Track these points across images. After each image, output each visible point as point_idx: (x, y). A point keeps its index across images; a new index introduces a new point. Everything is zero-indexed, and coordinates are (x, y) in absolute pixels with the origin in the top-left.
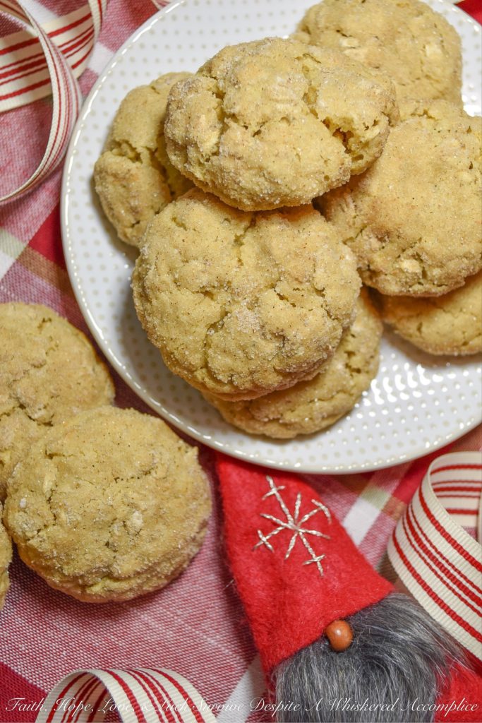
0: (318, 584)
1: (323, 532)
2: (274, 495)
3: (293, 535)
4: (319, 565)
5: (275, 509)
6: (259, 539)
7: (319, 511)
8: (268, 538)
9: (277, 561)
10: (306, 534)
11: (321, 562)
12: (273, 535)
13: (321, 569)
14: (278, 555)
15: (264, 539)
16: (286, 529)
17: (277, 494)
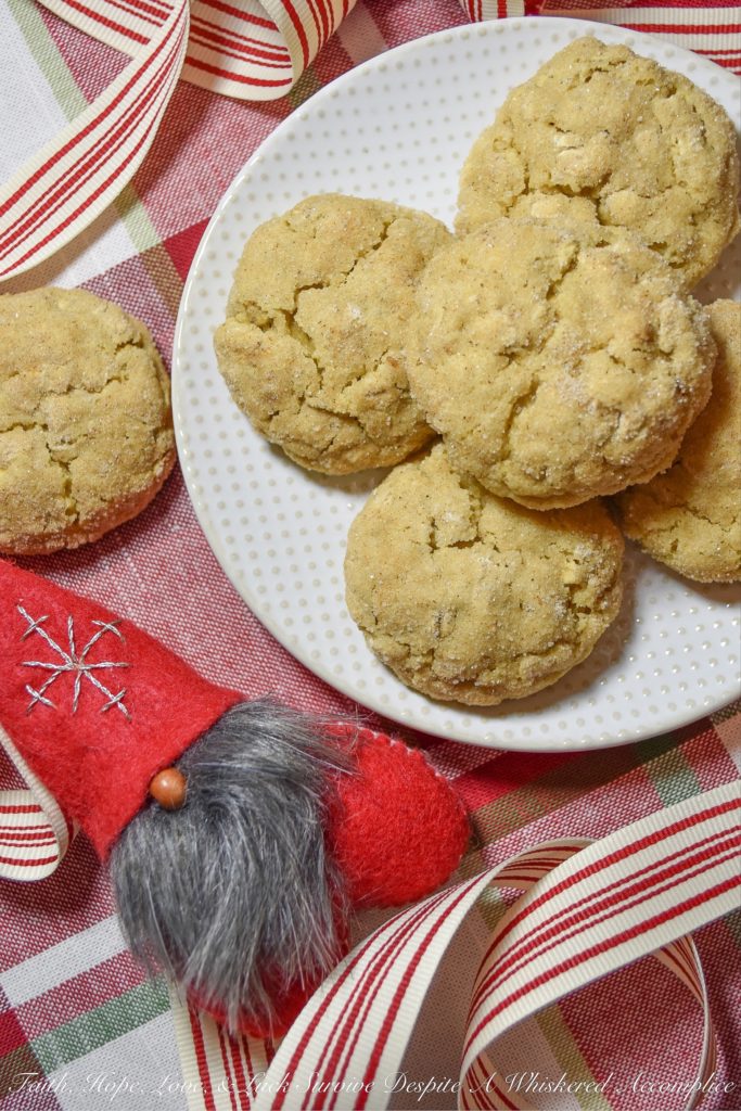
0: (126, 730)
1: (115, 661)
2: (34, 632)
3: (76, 677)
4: (121, 706)
5: (41, 651)
6: (32, 697)
7: (104, 633)
8: (42, 691)
9: (63, 719)
10: (92, 670)
11: (122, 701)
12: (49, 686)
13: (125, 711)
14: (61, 709)
15: (36, 694)
16: (64, 672)
17: (38, 629)
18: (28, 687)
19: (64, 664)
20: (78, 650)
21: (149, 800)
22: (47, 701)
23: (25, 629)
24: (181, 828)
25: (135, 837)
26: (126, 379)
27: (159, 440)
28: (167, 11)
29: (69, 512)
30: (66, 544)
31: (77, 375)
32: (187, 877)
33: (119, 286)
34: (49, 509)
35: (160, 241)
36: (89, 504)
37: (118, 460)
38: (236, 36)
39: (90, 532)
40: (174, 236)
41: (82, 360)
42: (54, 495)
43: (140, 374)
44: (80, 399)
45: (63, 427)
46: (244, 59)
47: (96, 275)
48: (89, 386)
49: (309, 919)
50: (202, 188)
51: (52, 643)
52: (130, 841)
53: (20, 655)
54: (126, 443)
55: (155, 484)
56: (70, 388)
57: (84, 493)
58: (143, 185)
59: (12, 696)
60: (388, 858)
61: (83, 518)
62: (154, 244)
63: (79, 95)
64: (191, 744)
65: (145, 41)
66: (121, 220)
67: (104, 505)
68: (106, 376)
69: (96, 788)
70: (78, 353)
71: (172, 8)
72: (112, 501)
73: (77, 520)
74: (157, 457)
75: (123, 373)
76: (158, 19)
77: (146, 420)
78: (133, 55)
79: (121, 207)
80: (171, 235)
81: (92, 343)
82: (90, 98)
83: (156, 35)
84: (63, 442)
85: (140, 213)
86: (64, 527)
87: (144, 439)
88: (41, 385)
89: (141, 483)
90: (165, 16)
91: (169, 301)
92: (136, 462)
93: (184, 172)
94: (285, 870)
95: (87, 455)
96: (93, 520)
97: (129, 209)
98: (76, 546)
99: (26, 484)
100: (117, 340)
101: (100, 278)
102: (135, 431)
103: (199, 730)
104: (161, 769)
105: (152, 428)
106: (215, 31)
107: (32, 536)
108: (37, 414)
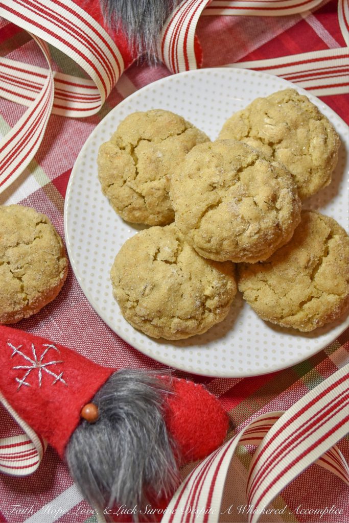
0: (66, 391)
1: (57, 360)
2: (17, 353)
3: (39, 371)
4: (62, 380)
5: (21, 361)
6: (19, 383)
7: (49, 349)
8: (24, 379)
9: (35, 390)
10: (46, 366)
11: (62, 377)
12: (26, 376)
13: (64, 382)
14: (34, 386)
15: (21, 381)
16: (33, 369)
17: (18, 352)
18: (17, 379)
19: (33, 365)
20: (38, 357)
21: (82, 419)
22: (27, 384)
23: (12, 353)
24: (98, 430)
25: (77, 438)
26: (42, 237)
27: (60, 263)
28: (41, 87)
29: (24, 299)
30: (24, 316)
31: (20, 237)
32: (104, 451)
33: (34, 202)
34: (15, 299)
35: (50, 181)
36: (33, 294)
37: (44, 273)
38: (73, 93)
39: (34, 308)
40: (56, 178)
41: (21, 231)
42: (17, 292)
43: (48, 234)
44: (23, 248)
45: (17, 261)
46: (77, 102)
47: (23, 199)
48: (26, 242)
49: (164, 462)
50: (66, 157)
51: (25, 357)
52: (75, 440)
53: (11, 364)
54: (46, 264)
55: (61, 282)
56: (18, 244)
57: (30, 290)
58: (39, 159)
59: (10, 384)
60: (195, 432)
61: (31, 301)
62: (48, 183)
63: (7, 125)
64: (98, 390)
65: (33, 100)
66: (31, 174)
67: (40, 294)
68: (33, 237)
69: (55, 420)
70: (19, 228)
71: (43, 85)
72: (43, 292)
73: (28, 303)
74: (60, 270)
75: (40, 235)
76: (38, 90)
77: (54, 253)
78: (29, 106)
79: (31, 169)
80: (55, 178)
81: (25, 223)
82: (12, 126)
83: (38, 97)
84: (18, 268)
85: (40, 170)
86: (22, 307)
87: (54, 262)
88: (5, 244)
89: (55, 282)
90: (40, 89)
91: (57, 205)
92: (52, 273)
93: (57, 151)
94: (150, 441)
95: (29, 272)
96: (35, 302)
97: (34, 169)
98: (28, 316)
99: (3, 289)
100: (36, 221)
101: (25, 200)
102: (50, 259)
103: (100, 384)
104: (86, 404)
105: (57, 257)
106: (63, 92)
107: (8, 313)
108: (4, 257)
